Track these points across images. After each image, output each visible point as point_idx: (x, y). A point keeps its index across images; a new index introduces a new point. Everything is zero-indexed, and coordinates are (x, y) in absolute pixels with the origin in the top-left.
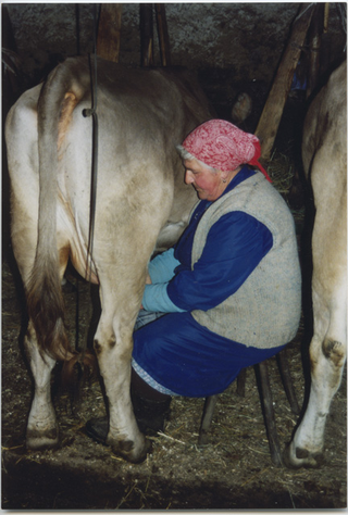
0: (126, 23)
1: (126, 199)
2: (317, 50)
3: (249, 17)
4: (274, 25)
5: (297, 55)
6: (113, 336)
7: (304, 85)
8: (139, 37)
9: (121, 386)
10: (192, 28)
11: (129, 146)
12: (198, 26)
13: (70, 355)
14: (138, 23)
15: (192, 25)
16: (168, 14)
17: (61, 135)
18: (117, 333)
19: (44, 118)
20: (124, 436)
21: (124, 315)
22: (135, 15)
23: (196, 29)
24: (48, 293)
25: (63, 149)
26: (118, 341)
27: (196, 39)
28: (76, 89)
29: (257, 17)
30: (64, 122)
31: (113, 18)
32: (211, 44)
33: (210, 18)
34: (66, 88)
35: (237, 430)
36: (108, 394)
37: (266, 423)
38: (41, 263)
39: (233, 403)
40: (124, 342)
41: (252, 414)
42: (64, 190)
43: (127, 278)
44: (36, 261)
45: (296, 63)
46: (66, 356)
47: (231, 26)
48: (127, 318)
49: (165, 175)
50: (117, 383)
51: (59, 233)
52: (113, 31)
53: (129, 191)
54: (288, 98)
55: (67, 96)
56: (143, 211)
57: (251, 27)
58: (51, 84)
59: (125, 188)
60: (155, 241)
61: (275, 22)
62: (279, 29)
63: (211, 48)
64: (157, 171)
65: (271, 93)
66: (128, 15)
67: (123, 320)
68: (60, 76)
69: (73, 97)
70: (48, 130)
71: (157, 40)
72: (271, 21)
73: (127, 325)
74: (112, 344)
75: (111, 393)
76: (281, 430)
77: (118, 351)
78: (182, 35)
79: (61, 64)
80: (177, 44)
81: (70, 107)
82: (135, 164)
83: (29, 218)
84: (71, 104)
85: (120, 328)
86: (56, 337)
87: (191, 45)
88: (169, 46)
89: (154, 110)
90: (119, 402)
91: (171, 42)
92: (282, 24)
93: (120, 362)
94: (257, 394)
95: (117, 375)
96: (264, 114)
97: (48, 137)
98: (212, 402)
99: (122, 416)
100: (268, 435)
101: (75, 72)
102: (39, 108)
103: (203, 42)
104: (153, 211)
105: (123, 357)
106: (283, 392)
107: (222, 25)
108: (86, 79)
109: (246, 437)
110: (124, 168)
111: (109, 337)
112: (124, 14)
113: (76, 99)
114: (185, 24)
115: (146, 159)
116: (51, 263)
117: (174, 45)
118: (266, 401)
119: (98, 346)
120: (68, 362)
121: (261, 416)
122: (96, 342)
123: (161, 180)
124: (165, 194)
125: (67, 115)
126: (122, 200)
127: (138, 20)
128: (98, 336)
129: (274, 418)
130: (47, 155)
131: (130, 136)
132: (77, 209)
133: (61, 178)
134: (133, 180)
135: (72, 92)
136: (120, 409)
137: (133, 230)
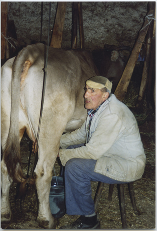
0: (65, 29)
1: (51, 109)
2: (150, 44)
3: (120, 28)
4: (131, 32)
5: (141, 46)
6: (43, 171)
7: (143, 59)
8: (71, 35)
9: (45, 195)
10: (94, 32)
11: (53, 85)
12: (97, 31)
13: (23, 180)
14: (71, 28)
15: (95, 30)
16: (84, 25)
17: (23, 79)
18: (45, 170)
19: (15, 71)
20: (45, 218)
21: (49, 161)
22: (70, 25)
23: (96, 32)
24: (13, 151)
25: (23, 86)
26: (45, 173)
27: (96, 37)
28: (31, 59)
29: (123, 28)
30: (25, 74)
31: (60, 26)
32: (102, 39)
33: (103, 28)
34: (26, 59)
35: (108, 217)
36: (39, 198)
37: (121, 214)
38: (11, 137)
39: (106, 203)
40: (48, 174)
41: (115, 210)
42: (23, 104)
43: (51, 144)
44: (9, 136)
45: (140, 49)
46: (22, 180)
47: (112, 31)
48: (50, 163)
49: (70, 98)
50: (43, 193)
51: (20, 123)
52: (59, 32)
53: (53, 105)
54: (136, 64)
55: (26, 62)
56: (59, 114)
57: (120, 32)
58: (19, 57)
59: (51, 104)
60: (64, 128)
61: (131, 30)
62: (133, 34)
63: (102, 41)
64: (66, 96)
65: (128, 62)
66: (66, 25)
67: (48, 163)
68: (24, 53)
69: (29, 63)
70: (16, 77)
71: (78, 36)
72: (129, 30)
73: (50, 166)
74: (42, 175)
75: (40, 198)
76: (128, 218)
77: (45, 178)
78: (90, 35)
79: (24, 48)
80: (88, 38)
81: (27, 68)
82: (56, 94)
83: (6, 116)
84: (28, 66)
85: (47, 167)
86: (17, 172)
87: (94, 39)
88: (84, 39)
89: (66, 69)
90: (43, 202)
91: (85, 38)
92: (134, 31)
93: (45, 183)
94: (118, 199)
95: (43, 189)
96: (125, 71)
97: (16, 80)
98: (96, 202)
99: (44, 208)
100: (122, 220)
101: (31, 52)
102: (13, 67)
103: (99, 38)
104: (64, 115)
105: (47, 181)
106: (130, 199)
107: (108, 31)
108: (36, 54)
109: (111, 220)
110: (51, 95)
111: (41, 171)
112: (65, 25)
113: (30, 64)
114: (92, 30)
115: (61, 91)
116: (16, 137)
117: (86, 39)
118: (122, 204)
119: (36, 175)
120: (22, 183)
121: (119, 211)
122: (35, 173)
123: (68, 100)
124: (70, 106)
125: (26, 71)
126: (49, 109)
127: (71, 27)
128: (36, 171)
129: (125, 212)
130: (15, 88)
131: (54, 81)
132: (29, 112)
133: (22, 99)
134: (55, 101)
135: (29, 61)
136: (44, 205)
137: (54, 123)
